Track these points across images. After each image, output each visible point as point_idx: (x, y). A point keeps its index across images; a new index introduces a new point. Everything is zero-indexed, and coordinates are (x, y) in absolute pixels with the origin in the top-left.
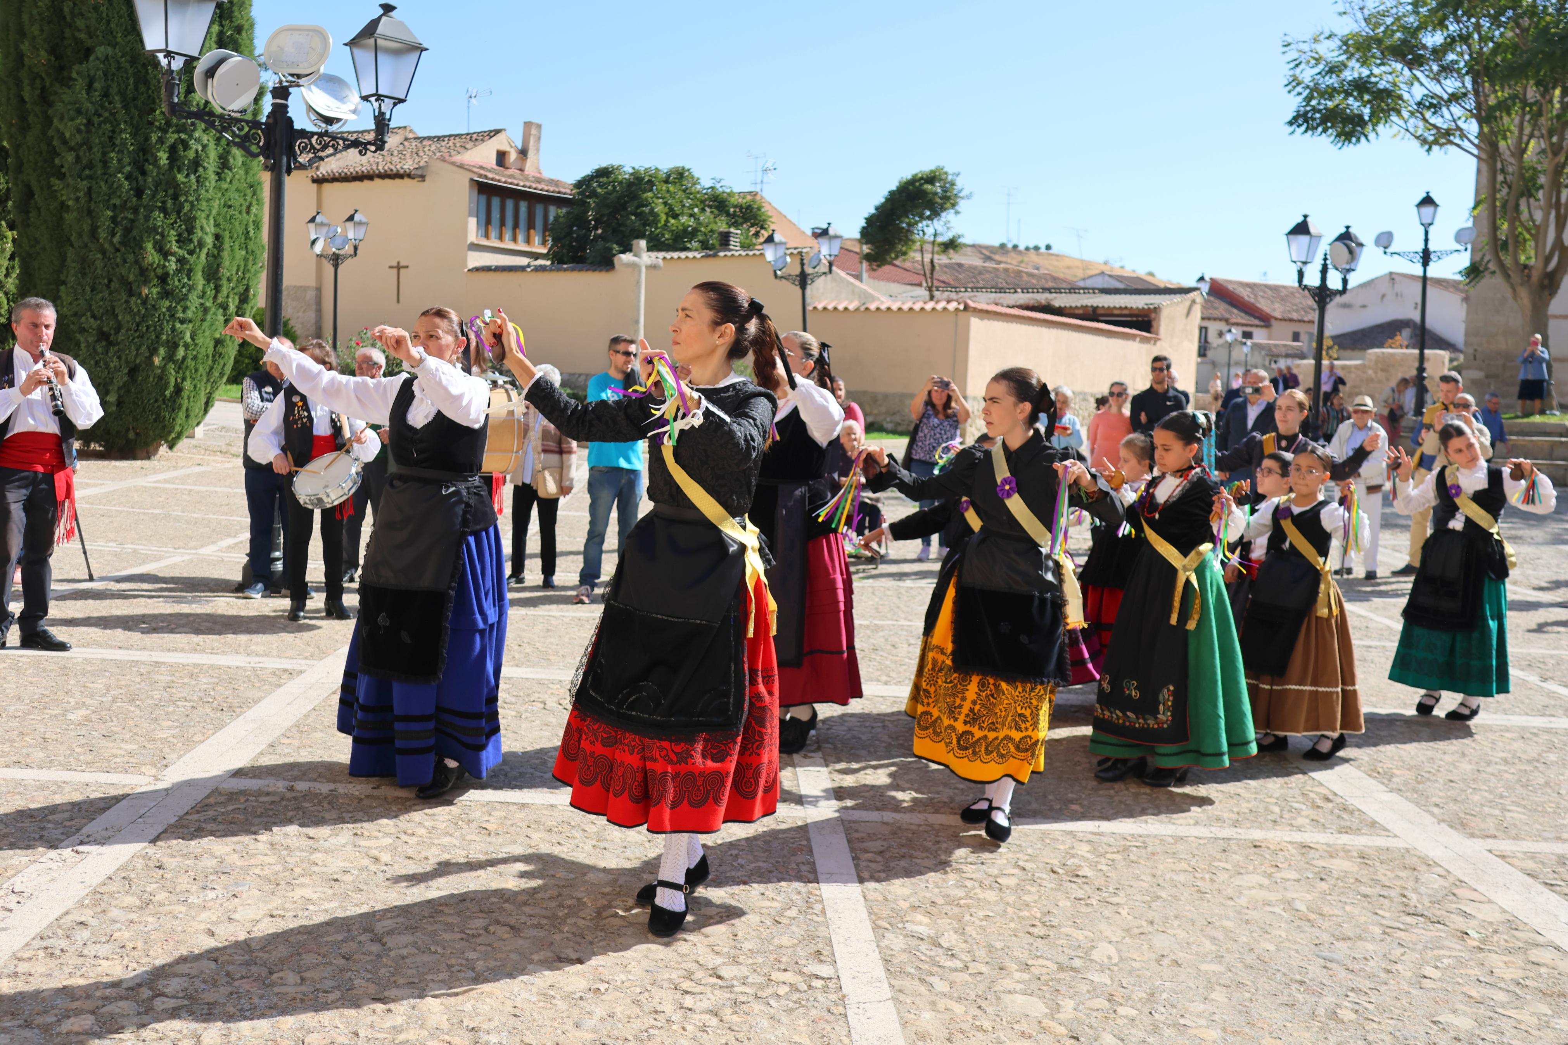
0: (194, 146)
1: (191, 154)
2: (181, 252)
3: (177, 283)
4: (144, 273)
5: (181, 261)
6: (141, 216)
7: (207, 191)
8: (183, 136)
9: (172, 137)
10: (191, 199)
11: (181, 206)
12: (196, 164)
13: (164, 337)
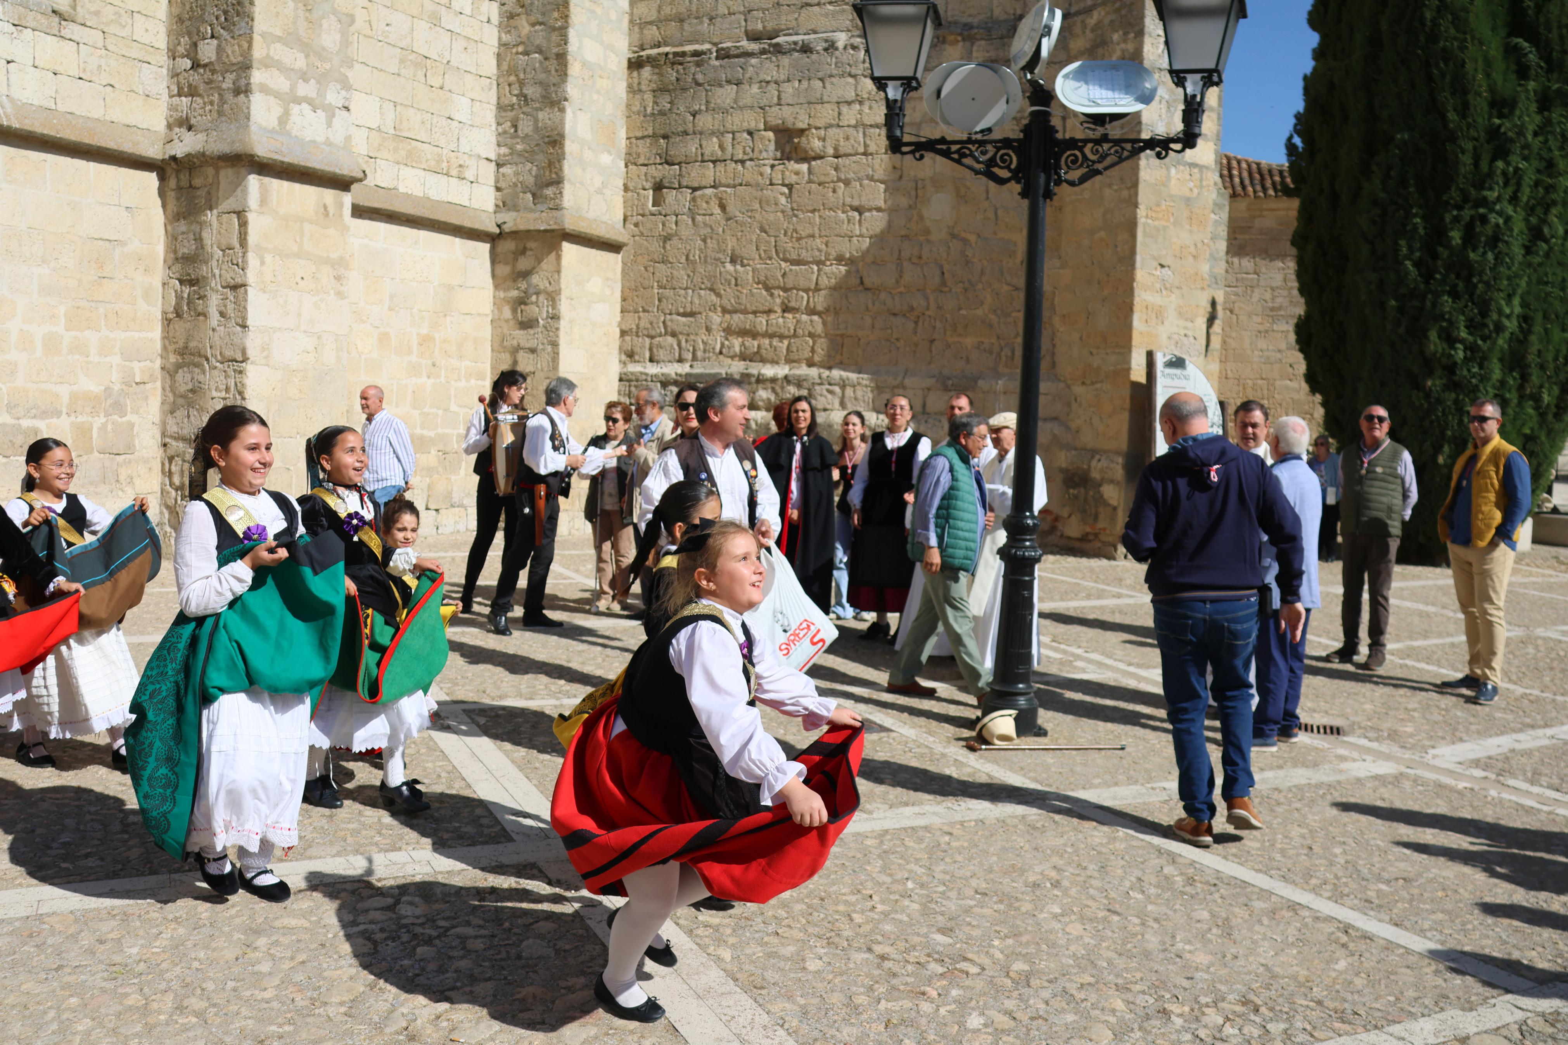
0: (1493, 218)
1: (1489, 230)
2: (1471, 338)
3: (1465, 372)
4: (1428, 365)
5: (1471, 348)
6: (1428, 304)
7: (1509, 268)
8: (1482, 210)
9: (1467, 213)
10: (1485, 278)
11: (1475, 286)
12: (1495, 240)
13: (1449, 433)
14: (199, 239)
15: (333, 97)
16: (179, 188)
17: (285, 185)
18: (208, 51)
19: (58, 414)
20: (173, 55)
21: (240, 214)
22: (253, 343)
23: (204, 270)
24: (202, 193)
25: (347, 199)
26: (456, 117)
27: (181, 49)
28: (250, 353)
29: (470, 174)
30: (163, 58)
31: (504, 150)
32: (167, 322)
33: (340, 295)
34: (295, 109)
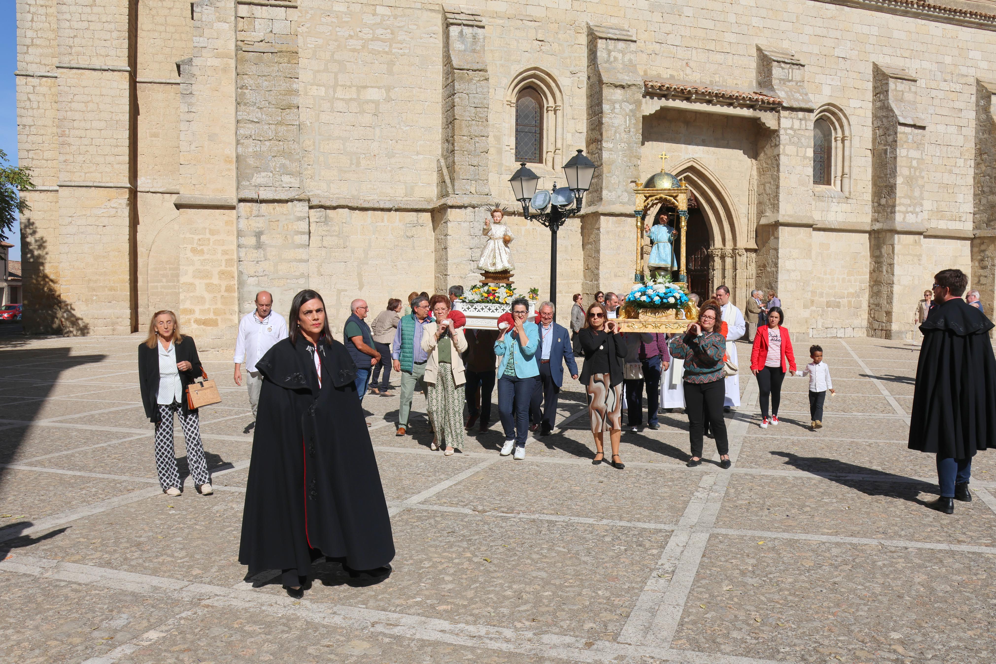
14: (881, 252)
15: (918, 209)
16: (875, 238)
17: (905, 236)
18: (883, 201)
19: (844, 298)
20: (873, 202)
21: (893, 245)
22: (896, 279)
23: (882, 260)
24: (882, 239)
25: (922, 237)
26: (958, 201)
27: (875, 200)
28: (895, 282)
29: (963, 219)
30: (870, 203)
31: (976, 209)
32: (871, 273)
33: (920, 264)
34: (907, 215)
